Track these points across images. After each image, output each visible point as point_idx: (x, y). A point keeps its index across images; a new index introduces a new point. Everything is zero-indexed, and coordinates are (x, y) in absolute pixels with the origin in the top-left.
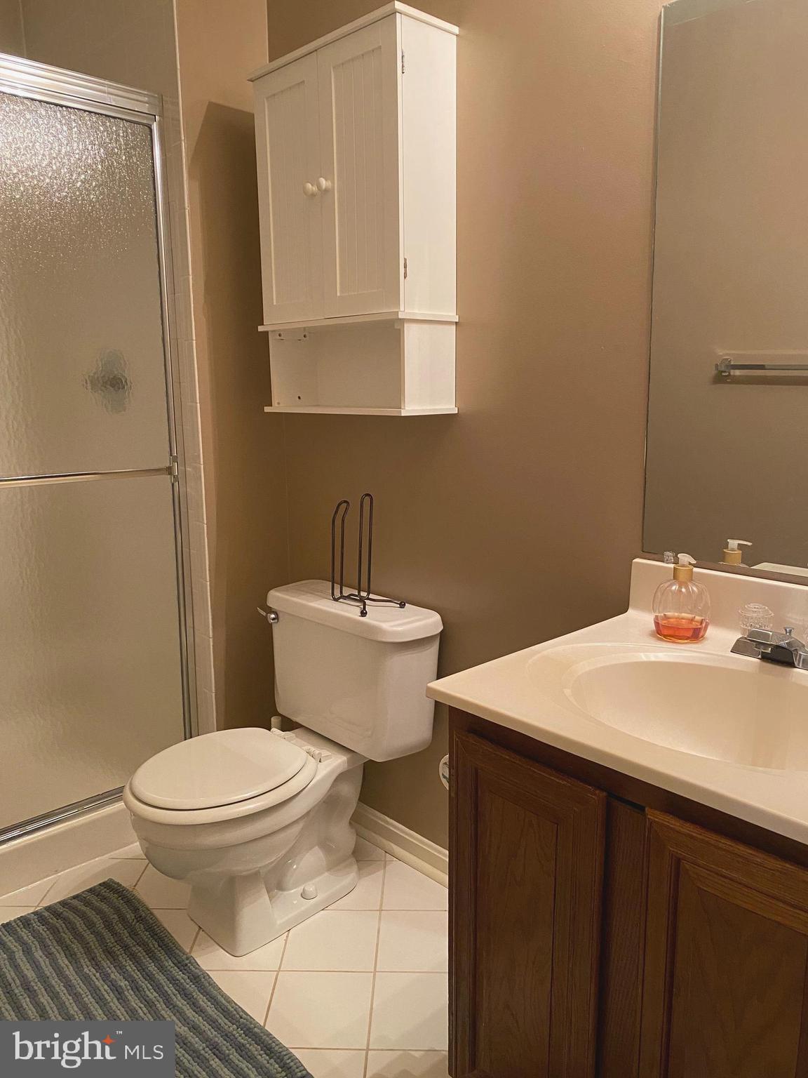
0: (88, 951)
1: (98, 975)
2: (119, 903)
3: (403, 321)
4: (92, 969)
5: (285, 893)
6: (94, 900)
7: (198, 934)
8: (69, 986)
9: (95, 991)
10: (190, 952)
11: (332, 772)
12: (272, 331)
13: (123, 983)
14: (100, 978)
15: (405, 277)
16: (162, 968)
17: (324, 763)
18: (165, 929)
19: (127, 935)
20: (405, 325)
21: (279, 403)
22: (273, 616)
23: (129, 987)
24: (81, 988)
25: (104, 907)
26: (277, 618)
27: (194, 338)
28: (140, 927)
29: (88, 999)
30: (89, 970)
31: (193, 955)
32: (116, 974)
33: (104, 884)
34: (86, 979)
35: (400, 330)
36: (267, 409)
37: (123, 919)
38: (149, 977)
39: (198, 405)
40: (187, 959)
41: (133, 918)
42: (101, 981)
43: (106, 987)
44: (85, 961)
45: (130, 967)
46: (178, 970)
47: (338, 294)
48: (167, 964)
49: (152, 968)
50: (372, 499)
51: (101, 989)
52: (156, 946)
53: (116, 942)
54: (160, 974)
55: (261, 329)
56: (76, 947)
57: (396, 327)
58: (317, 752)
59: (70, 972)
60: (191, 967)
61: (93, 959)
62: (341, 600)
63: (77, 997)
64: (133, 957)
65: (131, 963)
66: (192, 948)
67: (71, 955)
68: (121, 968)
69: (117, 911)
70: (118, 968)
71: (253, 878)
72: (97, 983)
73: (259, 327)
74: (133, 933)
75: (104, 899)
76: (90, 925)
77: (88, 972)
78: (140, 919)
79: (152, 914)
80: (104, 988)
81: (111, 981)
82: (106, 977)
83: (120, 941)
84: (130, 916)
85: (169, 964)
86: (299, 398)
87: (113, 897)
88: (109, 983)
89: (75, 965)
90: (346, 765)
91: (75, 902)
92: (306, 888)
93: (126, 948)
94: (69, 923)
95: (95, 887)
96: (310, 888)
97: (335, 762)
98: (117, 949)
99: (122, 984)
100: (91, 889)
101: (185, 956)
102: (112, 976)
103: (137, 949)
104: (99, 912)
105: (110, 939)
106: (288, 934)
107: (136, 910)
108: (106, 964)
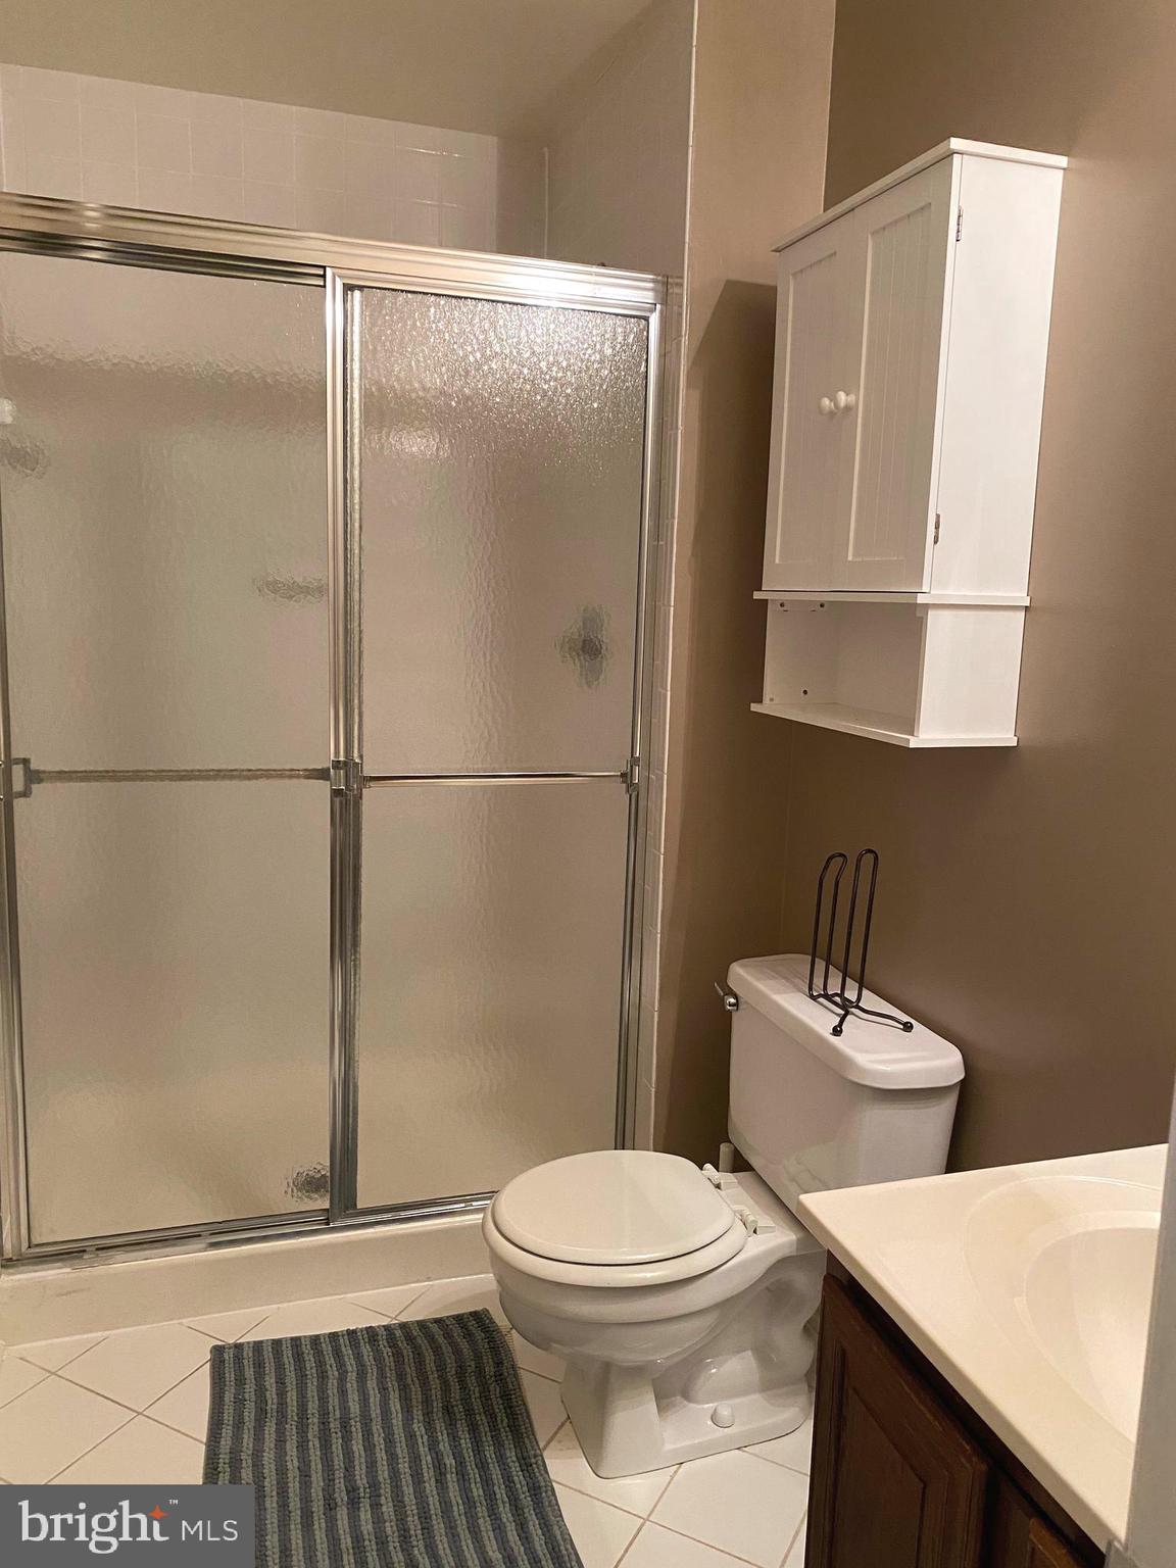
0: (427, 1401)
1: (425, 1437)
2: (483, 1346)
3: (926, 606)
4: (422, 1428)
5: (692, 1405)
6: (457, 1332)
7: (563, 1425)
8: (390, 1441)
9: (415, 1459)
10: (545, 1448)
11: (771, 1252)
12: (772, 600)
13: (450, 1461)
14: (426, 1444)
15: (936, 542)
16: (501, 1459)
17: (760, 1237)
18: (524, 1404)
19: (477, 1395)
20: (929, 613)
21: (771, 700)
22: (732, 1000)
23: (454, 1470)
24: (401, 1450)
25: (464, 1345)
26: (736, 1005)
27: (672, 604)
28: (495, 1390)
29: (404, 1467)
30: (418, 1428)
31: (545, 1454)
32: (446, 1444)
33: (475, 1314)
34: (411, 1437)
35: (922, 618)
36: (754, 707)
37: (480, 1371)
38: (482, 1466)
39: (669, 693)
40: (535, 1456)
41: (492, 1373)
42: (426, 1449)
43: (429, 1458)
44: (418, 1414)
45: (465, 1442)
46: (518, 1469)
47: (850, 558)
48: (508, 1455)
49: (489, 1452)
50: (876, 858)
51: (423, 1458)
52: (505, 1424)
53: (462, 1400)
54: (496, 1464)
55: (757, 595)
56: (416, 1394)
57: (918, 615)
58: (751, 1218)
59: (397, 1421)
60: (536, 1470)
61: (428, 1414)
62: (821, 1000)
63: (392, 1458)
64: (473, 1429)
65: (467, 1436)
66: (549, 1443)
67: (406, 1400)
68: (454, 1438)
69: (478, 1357)
70: (451, 1438)
71: (636, 1373)
72: (421, 1449)
73: (755, 593)
74: (485, 1395)
75: (468, 1335)
76: (441, 1367)
77: (416, 1429)
78: (499, 1377)
79: (516, 1375)
80: (427, 1459)
81: (437, 1453)
82: (433, 1445)
83: (466, 1400)
84: (490, 1369)
85: (511, 1455)
86: (805, 692)
87: (479, 1335)
88: (434, 1455)
89: (405, 1414)
90: (795, 1247)
91: (435, 1328)
92: (719, 1411)
93: (469, 1412)
94: (419, 1354)
95: (463, 1314)
96: (725, 1412)
97: (777, 1238)
98: (459, 1409)
99: (448, 1462)
100: (458, 1316)
101: (533, 1452)
102: (441, 1446)
103: (482, 1419)
104: (457, 1352)
105: (456, 1393)
106: (678, 1468)
107: (499, 1364)
108: (440, 1425)
